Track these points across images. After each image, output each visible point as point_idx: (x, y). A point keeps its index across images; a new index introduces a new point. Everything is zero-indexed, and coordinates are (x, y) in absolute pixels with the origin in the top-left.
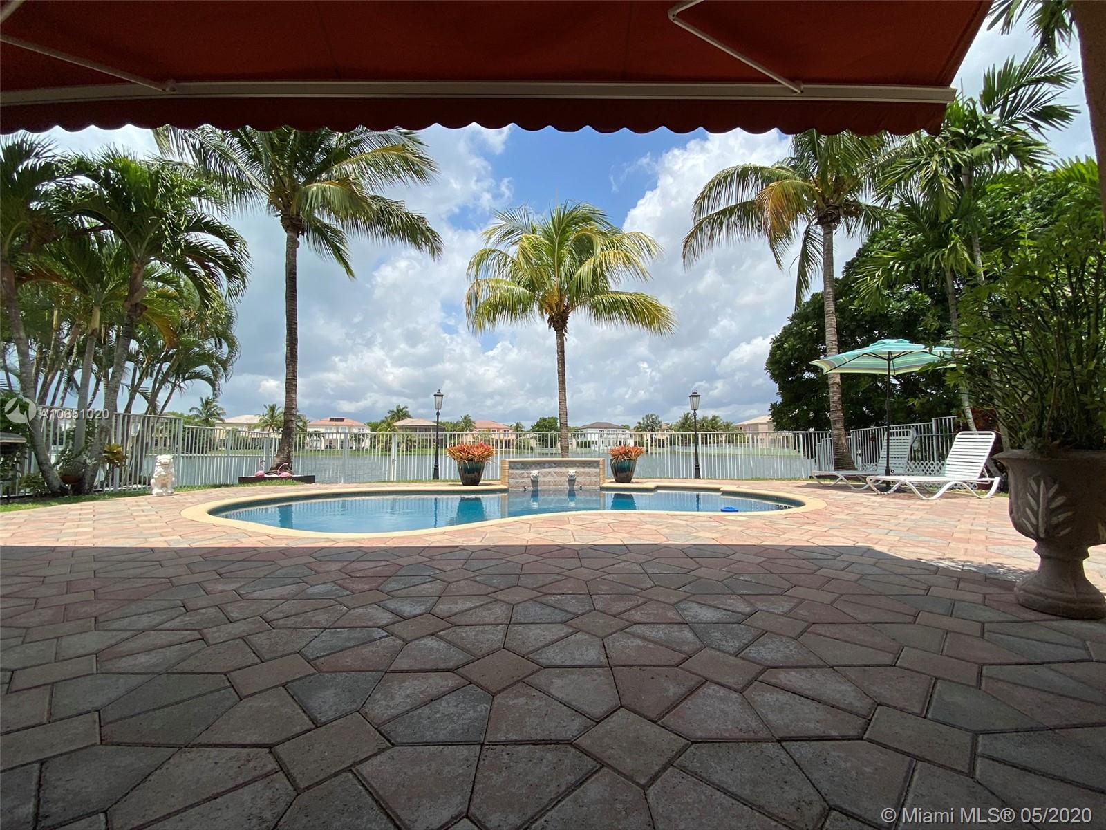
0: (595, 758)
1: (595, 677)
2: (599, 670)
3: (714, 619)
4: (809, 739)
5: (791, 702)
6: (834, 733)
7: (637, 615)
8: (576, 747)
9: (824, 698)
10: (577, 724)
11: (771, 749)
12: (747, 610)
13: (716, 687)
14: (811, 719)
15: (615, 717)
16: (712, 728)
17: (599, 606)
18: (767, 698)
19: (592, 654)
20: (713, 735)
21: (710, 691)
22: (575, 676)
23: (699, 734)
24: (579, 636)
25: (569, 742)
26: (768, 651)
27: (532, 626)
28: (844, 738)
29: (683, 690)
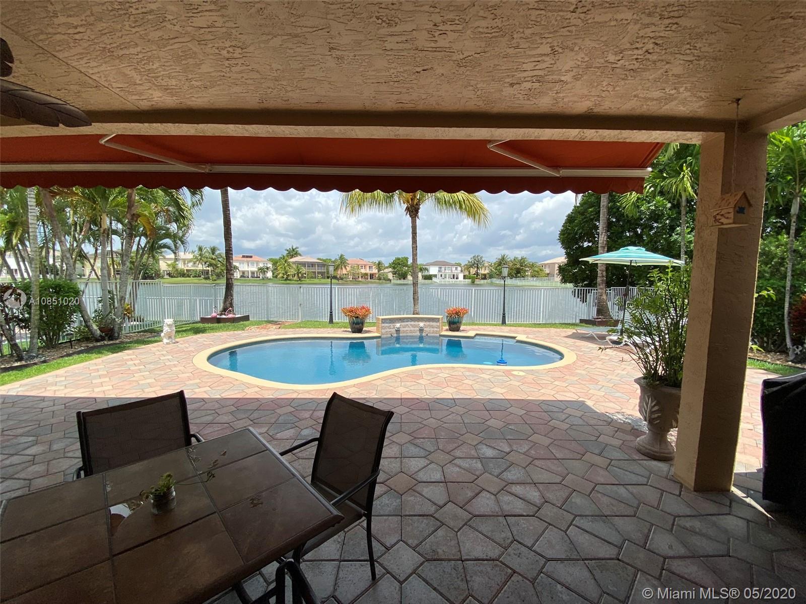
0: (441, 522)
1: (440, 487)
2: (441, 484)
3: (492, 456)
4: (515, 516)
5: (514, 500)
6: (525, 514)
7: (458, 453)
8: (434, 517)
9: (526, 499)
10: (433, 508)
11: (501, 519)
12: (507, 449)
13: (487, 493)
14: (519, 507)
15: (447, 506)
16: (482, 511)
17: (441, 447)
18: (505, 498)
19: (438, 476)
20: (481, 513)
21: (484, 495)
22: (432, 487)
23: (477, 513)
24: (432, 466)
25: (431, 516)
26: (511, 475)
27: (411, 459)
28: (528, 516)
29: (474, 494)
